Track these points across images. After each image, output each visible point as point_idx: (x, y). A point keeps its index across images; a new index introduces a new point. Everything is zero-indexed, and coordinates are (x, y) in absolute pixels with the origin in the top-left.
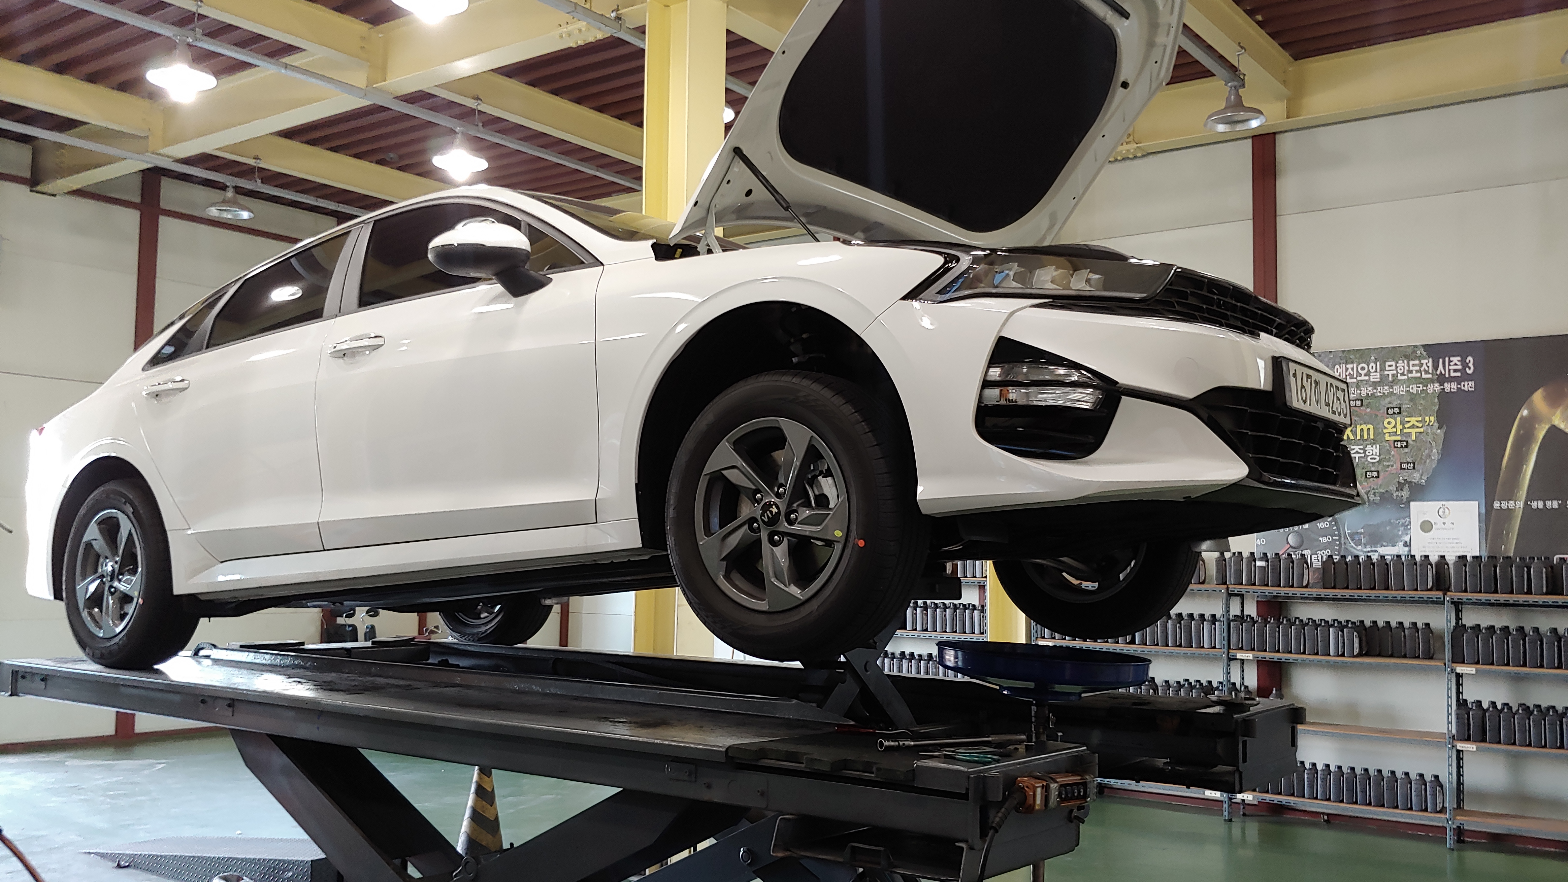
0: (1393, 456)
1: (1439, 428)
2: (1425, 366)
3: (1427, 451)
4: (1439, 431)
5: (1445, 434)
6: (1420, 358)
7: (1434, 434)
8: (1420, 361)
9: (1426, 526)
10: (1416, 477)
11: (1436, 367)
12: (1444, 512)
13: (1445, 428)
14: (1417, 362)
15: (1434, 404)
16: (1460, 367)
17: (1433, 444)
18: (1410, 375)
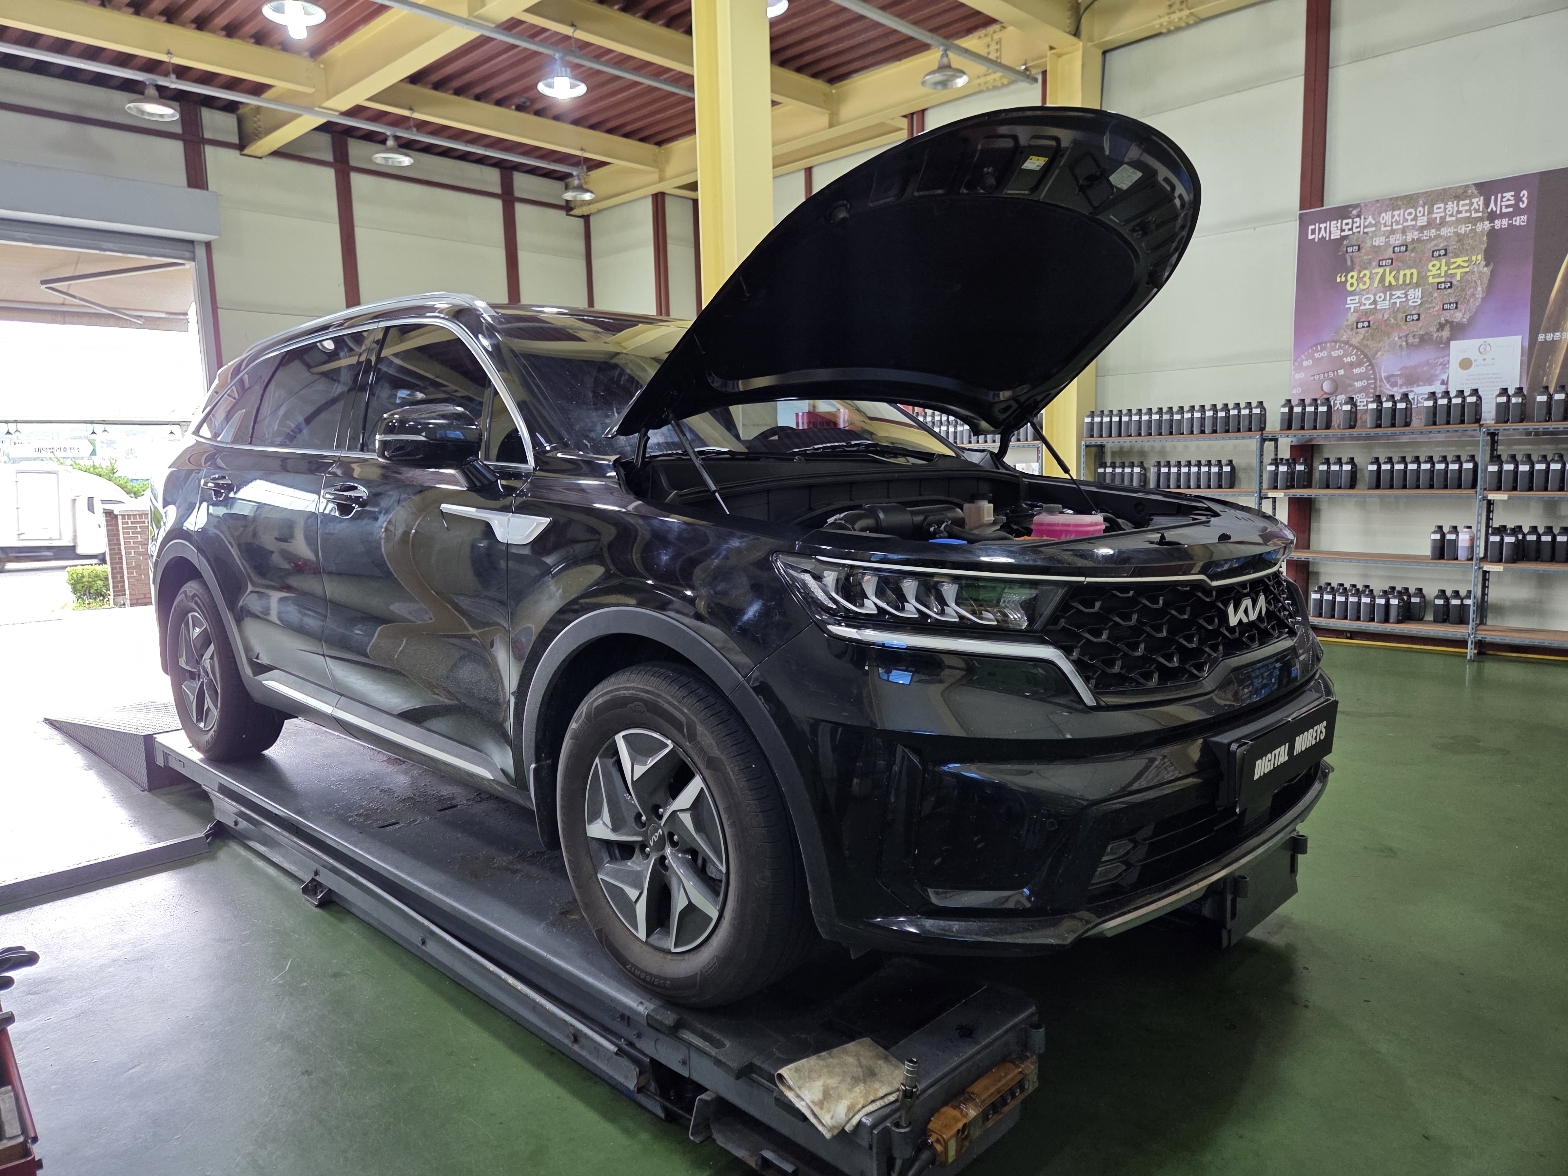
0: (1436, 298)
1: (1486, 266)
2: (1475, 205)
3: (1471, 290)
4: (1486, 269)
5: (1492, 272)
6: (1470, 197)
7: (1480, 272)
8: (1470, 200)
9: (1466, 364)
10: (1458, 316)
11: (1487, 204)
12: (1485, 349)
13: (1491, 267)
14: (1467, 202)
15: (1481, 243)
16: (1513, 202)
17: (1479, 283)
18: (1459, 216)
